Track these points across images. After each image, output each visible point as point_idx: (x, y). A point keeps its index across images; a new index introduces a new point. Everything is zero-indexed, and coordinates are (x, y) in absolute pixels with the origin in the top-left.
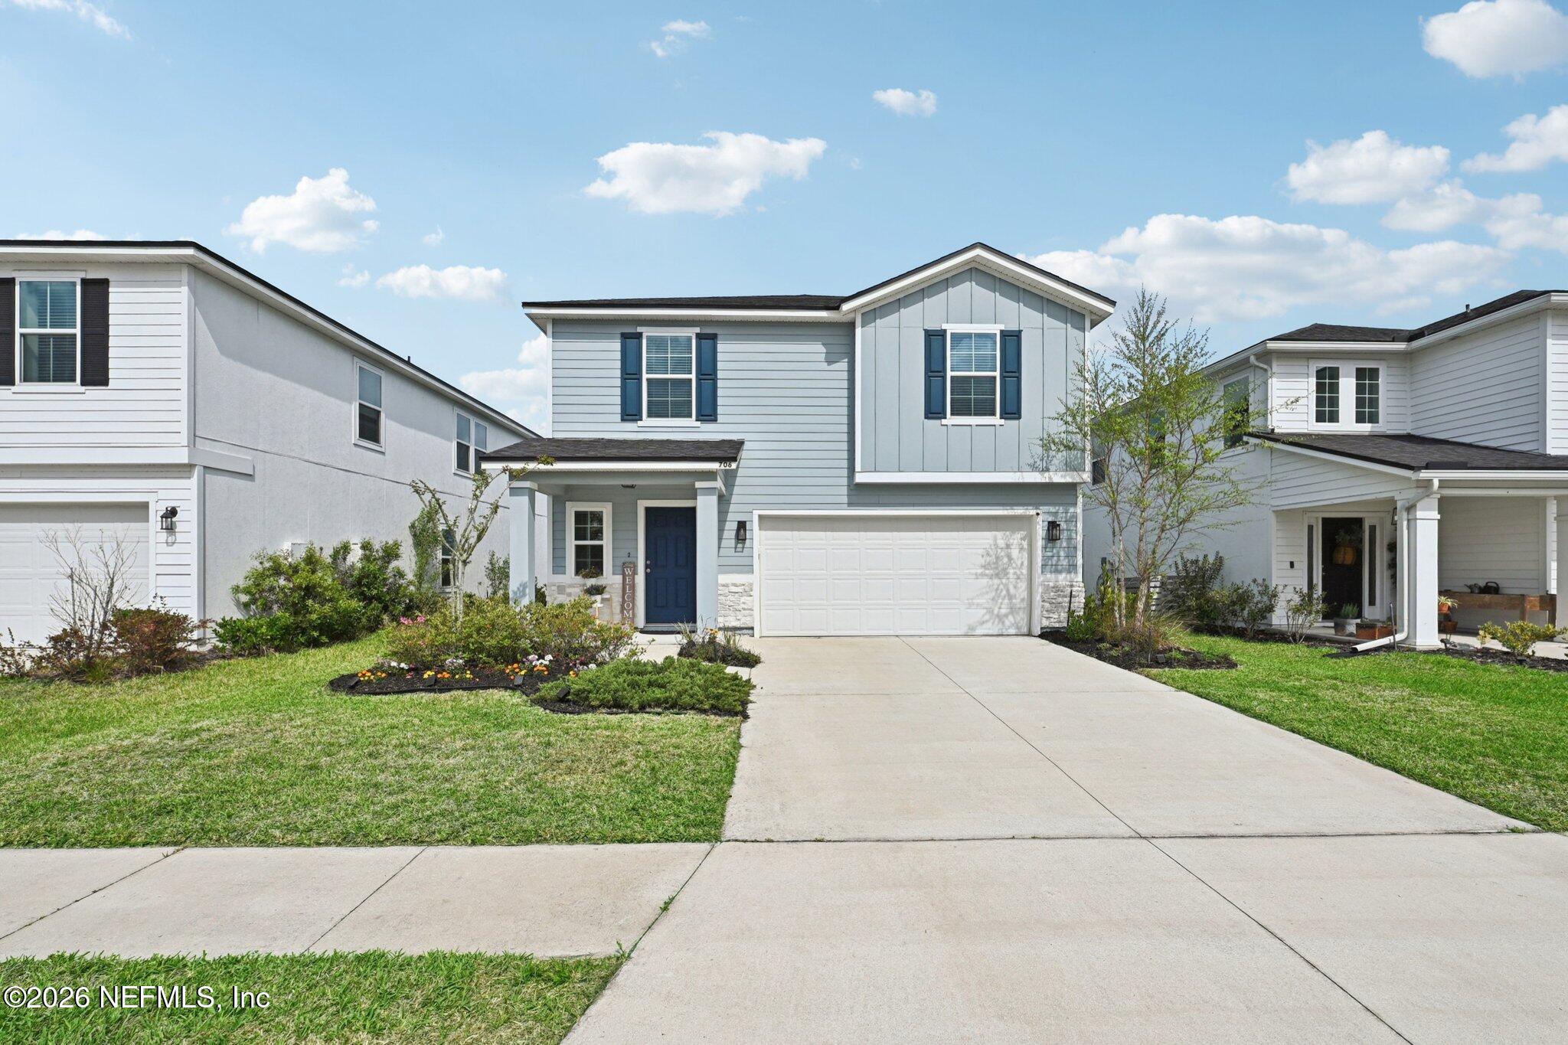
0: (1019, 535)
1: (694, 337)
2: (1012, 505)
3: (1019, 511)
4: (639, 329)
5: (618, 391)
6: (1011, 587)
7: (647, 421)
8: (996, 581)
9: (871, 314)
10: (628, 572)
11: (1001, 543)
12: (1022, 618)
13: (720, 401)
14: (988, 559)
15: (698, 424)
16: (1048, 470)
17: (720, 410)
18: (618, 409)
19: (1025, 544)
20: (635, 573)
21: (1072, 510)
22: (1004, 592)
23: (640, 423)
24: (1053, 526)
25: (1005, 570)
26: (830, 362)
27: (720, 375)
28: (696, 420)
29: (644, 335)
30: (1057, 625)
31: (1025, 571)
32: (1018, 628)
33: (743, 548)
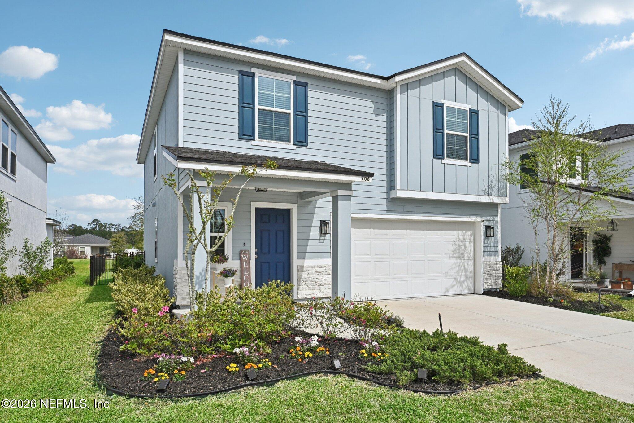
0: (469, 233)
1: (292, 82)
2: (470, 215)
3: (472, 219)
4: (253, 70)
5: (236, 116)
6: (466, 264)
7: (258, 142)
8: (459, 261)
9: (407, 86)
10: (244, 258)
11: (461, 237)
12: (470, 283)
13: (310, 133)
14: (455, 247)
15: (295, 147)
16: (491, 195)
17: (310, 139)
18: (236, 130)
19: (472, 238)
20: (250, 259)
21: (496, 219)
22: (463, 268)
23: (253, 142)
24: (488, 228)
25: (463, 254)
26: (376, 115)
27: (310, 113)
28: (294, 145)
29: (257, 75)
30: (490, 287)
31: (472, 254)
32: (469, 290)
33: (324, 240)
